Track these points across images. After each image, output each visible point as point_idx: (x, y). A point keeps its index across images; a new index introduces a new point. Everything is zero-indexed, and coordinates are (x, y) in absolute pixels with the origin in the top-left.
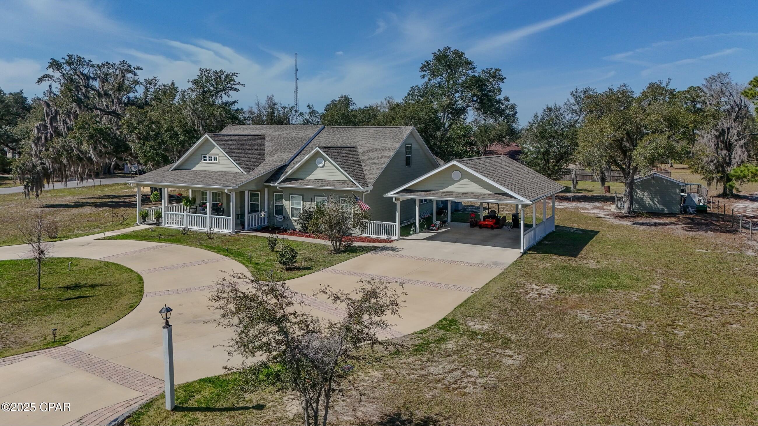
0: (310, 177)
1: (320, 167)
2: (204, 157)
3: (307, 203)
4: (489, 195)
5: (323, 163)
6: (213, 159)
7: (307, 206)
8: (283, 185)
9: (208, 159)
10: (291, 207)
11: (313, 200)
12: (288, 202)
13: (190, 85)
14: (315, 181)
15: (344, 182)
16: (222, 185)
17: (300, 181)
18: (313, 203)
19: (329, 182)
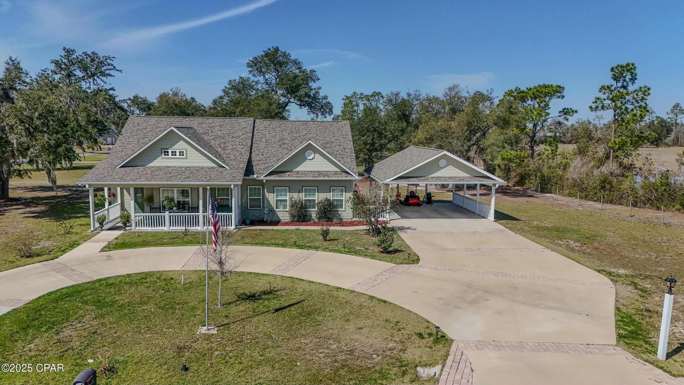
0: (297, 169)
1: (309, 160)
2: (165, 152)
3: (294, 194)
4: (470, 178)
5: (312, 156)
6: (178, 153)
7: (295, 197)
8: (269, 178)
9: (170, 153)
10: (275, 199)
11: (301, 191)
12: (272, 194)
13: (53, 67)
14: (304, 173)
15: (336, 173)
16: (222, 180)
17: (288, 174)
18: (301, 194)
19: (320, 173)
